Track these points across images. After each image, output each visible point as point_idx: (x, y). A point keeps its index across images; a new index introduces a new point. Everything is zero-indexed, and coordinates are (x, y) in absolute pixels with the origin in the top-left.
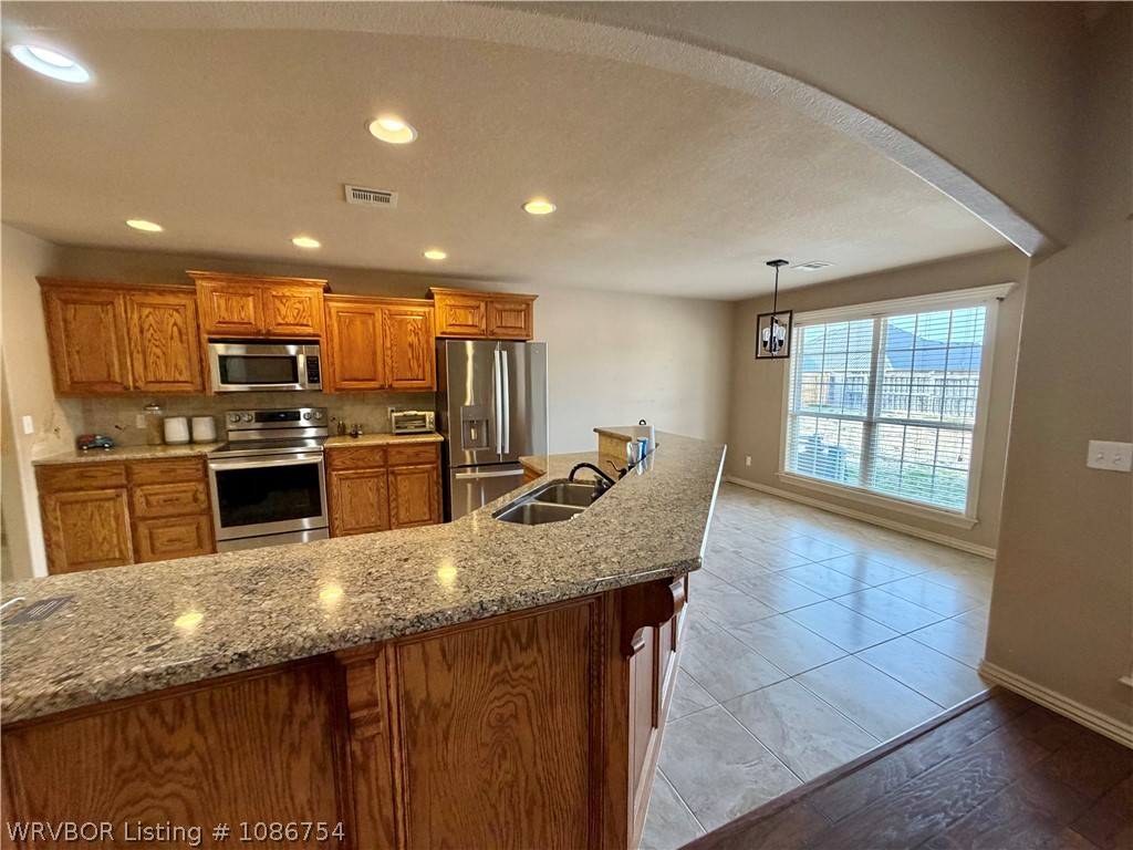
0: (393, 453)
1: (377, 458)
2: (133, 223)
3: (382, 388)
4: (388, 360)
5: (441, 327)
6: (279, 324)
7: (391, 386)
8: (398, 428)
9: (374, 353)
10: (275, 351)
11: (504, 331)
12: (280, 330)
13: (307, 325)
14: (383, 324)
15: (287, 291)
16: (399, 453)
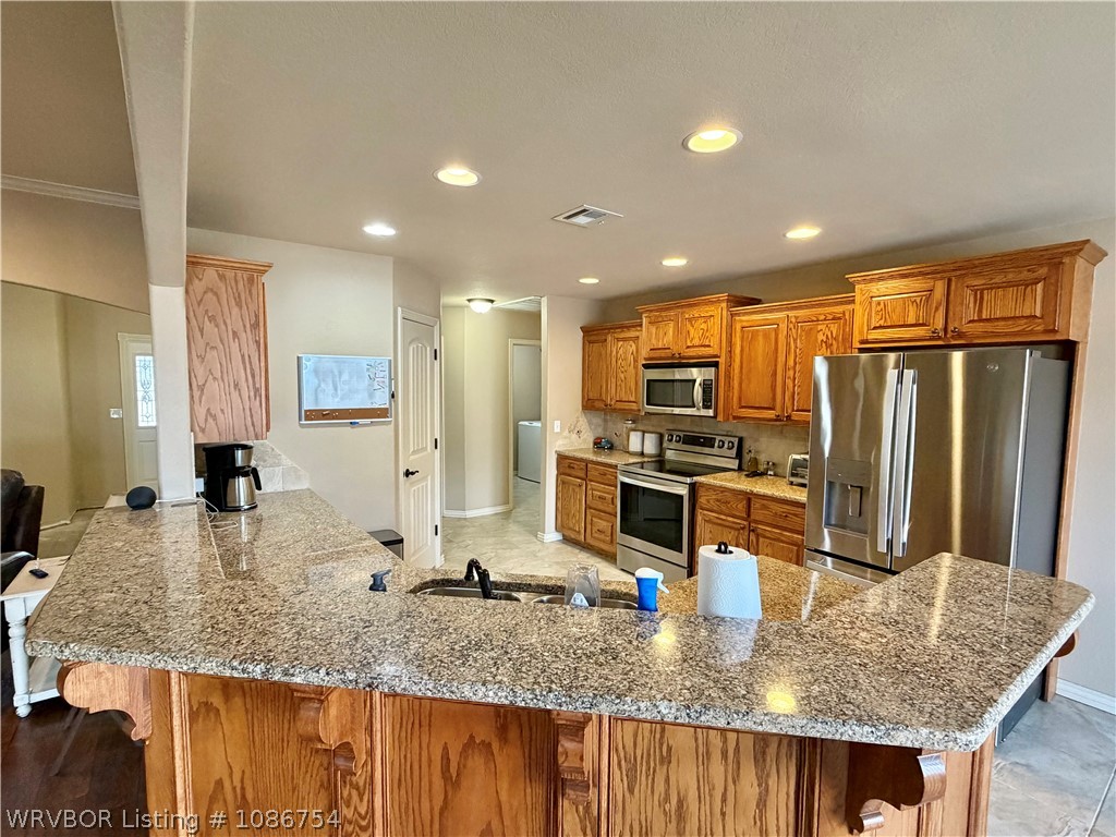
0: (757, 505)
1: (740, 506)
2: (583, 281)
3: (778, 419)
4: (789, 383)
5: (861, 332)
6: (688, 347)
7: (789, 417)
8: (793, 475)
9: (775, 374)
10: (679, 374)
11: (989, 327)
12: (692, 352)
13: (709, 346)
14: (788, 336)
15: (695, 312)
16: (764, 507)
